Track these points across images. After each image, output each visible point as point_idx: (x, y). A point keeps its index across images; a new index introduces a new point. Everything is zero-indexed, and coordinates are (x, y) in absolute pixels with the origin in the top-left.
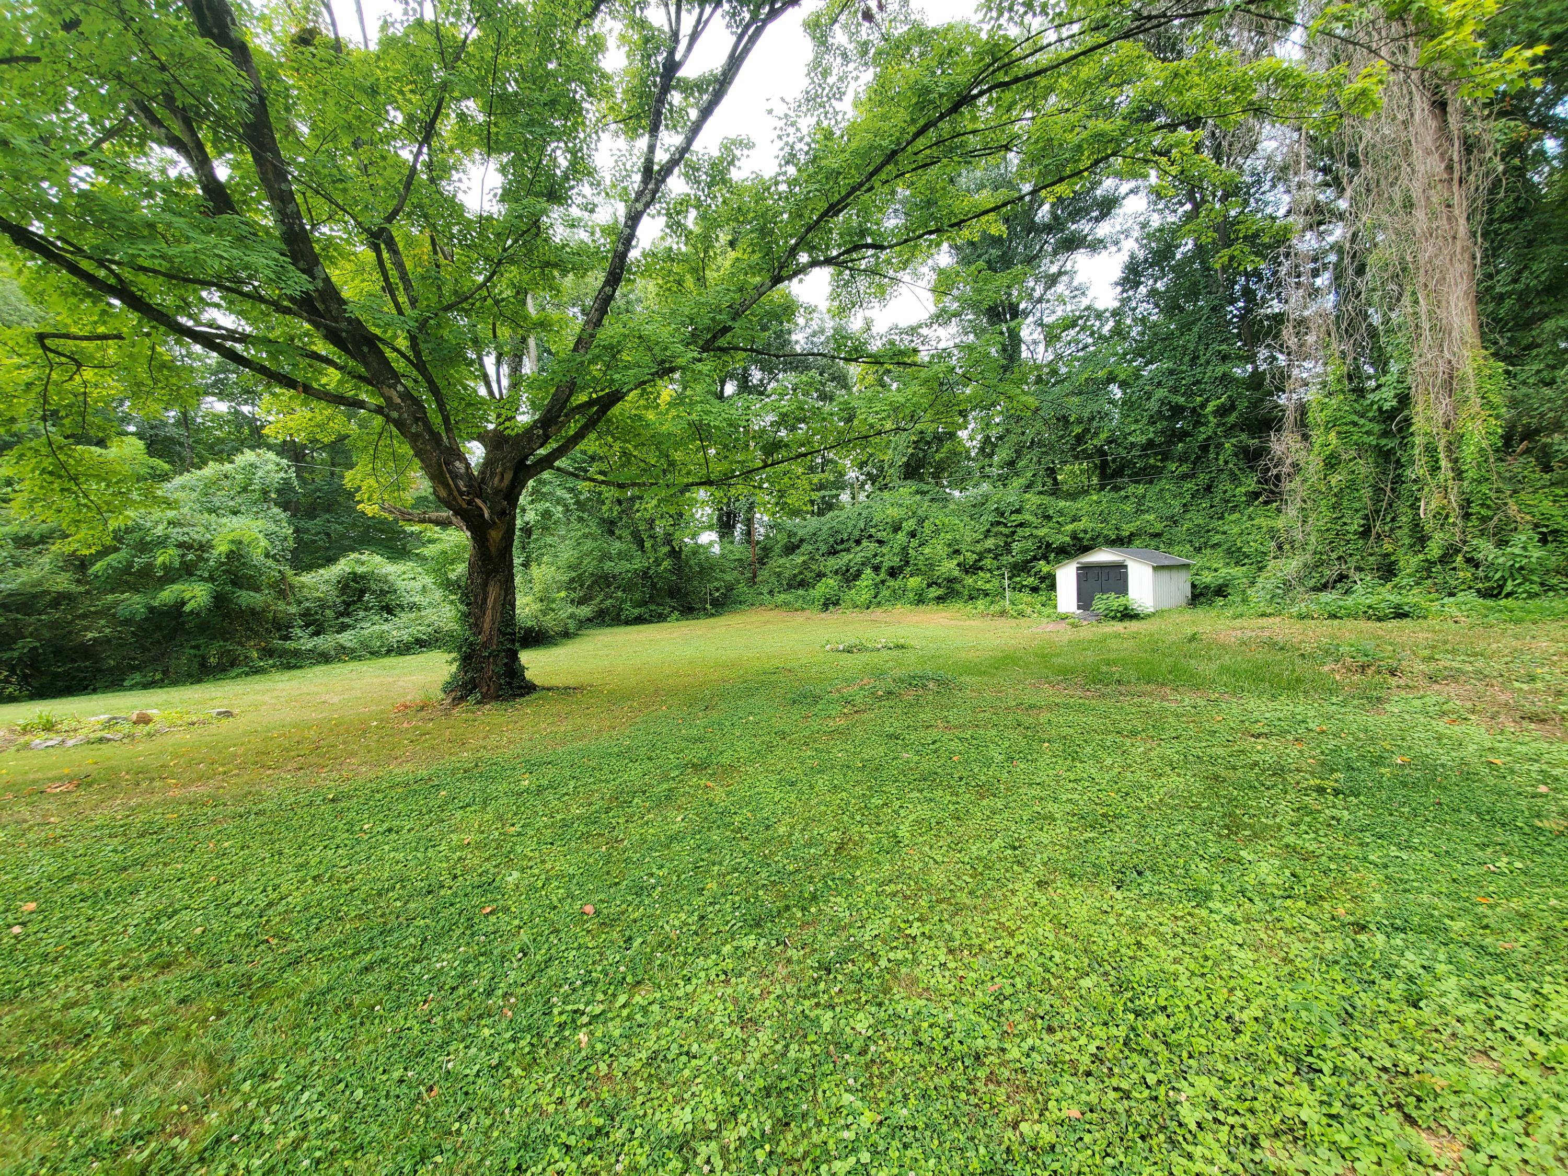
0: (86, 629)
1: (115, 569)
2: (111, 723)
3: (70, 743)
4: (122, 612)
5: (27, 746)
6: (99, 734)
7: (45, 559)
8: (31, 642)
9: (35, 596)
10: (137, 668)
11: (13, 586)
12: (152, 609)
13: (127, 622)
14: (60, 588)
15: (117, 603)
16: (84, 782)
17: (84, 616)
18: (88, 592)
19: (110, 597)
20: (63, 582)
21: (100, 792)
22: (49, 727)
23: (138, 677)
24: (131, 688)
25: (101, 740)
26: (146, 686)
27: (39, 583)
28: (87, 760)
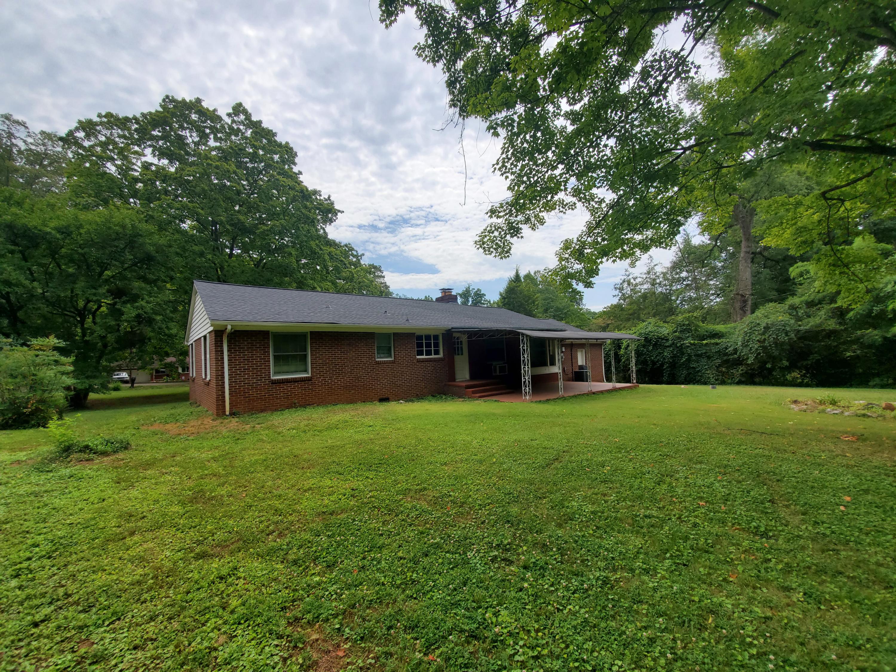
0: (846, 350)
1: (862, 315)
2: (869, 406)
3: (846, 414)
4: (866, 340)
5: (824, 411)
6: (863, 412)
7: (822, 312)
8: (817, 357)
9: (818, 332)
10: (878, 375)
11: (807, 327)
12: (885, 338)
13: (870, 346)
14: (831, 328)
15: (863, 336)
16: (861, 438)
17: (844, 343)
18: (846, 329)
19: (859, 332)
20: (832, 324)
21: (872, 446)
22: (834, 403)
23: (877, 380)
24: (874, 387)
25: (864, 415)
26: (883, 386)
27: (820, 325)
28: (860, 426)
